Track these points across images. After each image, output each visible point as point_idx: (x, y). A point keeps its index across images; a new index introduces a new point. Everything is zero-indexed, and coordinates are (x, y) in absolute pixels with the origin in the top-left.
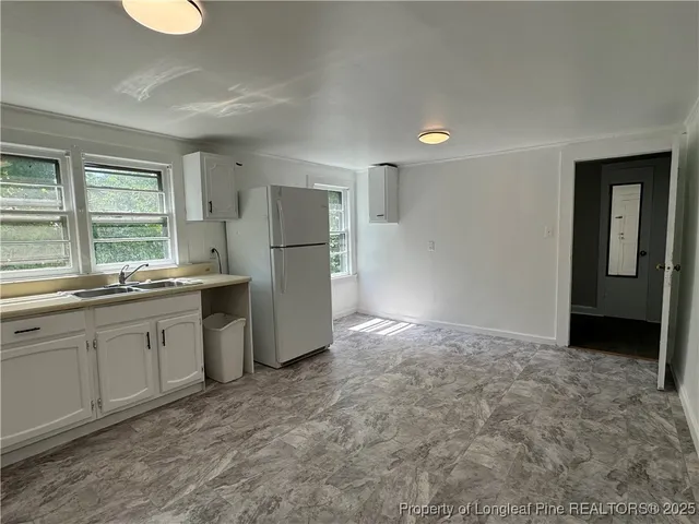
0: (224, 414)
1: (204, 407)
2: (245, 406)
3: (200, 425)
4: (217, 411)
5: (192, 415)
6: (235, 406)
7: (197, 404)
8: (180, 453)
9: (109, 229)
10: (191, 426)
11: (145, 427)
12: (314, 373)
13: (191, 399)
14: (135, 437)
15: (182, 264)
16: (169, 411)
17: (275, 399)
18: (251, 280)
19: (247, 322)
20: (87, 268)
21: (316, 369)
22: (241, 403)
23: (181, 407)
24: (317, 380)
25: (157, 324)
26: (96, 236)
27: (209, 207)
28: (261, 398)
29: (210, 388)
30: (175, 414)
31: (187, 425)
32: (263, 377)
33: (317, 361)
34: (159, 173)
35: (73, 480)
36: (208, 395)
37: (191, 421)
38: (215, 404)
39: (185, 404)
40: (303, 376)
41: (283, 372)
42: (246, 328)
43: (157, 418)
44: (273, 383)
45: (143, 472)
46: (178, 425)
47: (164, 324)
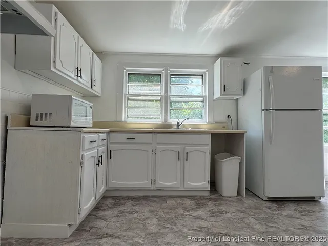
0: (212, 214)
1: (204, 205)
2: (229, 215)
3: (195, 214)
4: (209, 211)
5: (195, 206)
6: (221, 212)
7: (201, 202)
8: (175, 224)
9: (177, 104)
10: (191, 212)
11: (171, 203)
12: (298, 215)
13: (201, 198)
14: (164, 205)
15: (209, 123)
16: (186, 199)
17: (252, 220)
18: (246, 132)
19: (242, 160)
20: (166, 120)
21: (300, 212)
22: (226, 212)
23: (193, 200)
24: (298, 222)
25: (184, 148)
26: (171, 107)
27: (224, 88)
28: (242, 215)
29: (214, 196)
30: (188, 202)
31: (188, 211)
32: (250, 202)
33: (303, 206)
34: (202, 76)
35: (130, 212)
36: (210, 199)
37: (192, 210)
38: (210, 206)
39: (196, 200)
40: (285, 213)
41: (268, 204)
42: (241, 164)
43: (179, 201)
44: (256, 209)
45: (153, 225)
46: (185, 209)
47: (188, 148)
